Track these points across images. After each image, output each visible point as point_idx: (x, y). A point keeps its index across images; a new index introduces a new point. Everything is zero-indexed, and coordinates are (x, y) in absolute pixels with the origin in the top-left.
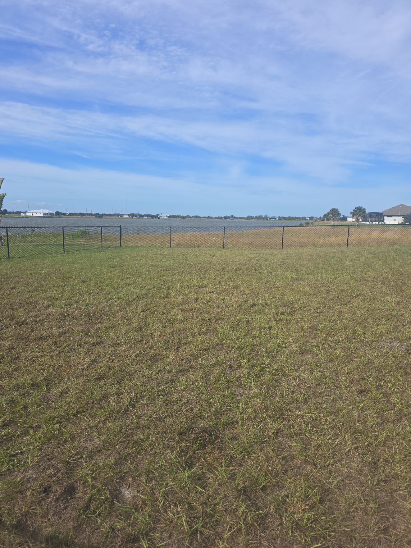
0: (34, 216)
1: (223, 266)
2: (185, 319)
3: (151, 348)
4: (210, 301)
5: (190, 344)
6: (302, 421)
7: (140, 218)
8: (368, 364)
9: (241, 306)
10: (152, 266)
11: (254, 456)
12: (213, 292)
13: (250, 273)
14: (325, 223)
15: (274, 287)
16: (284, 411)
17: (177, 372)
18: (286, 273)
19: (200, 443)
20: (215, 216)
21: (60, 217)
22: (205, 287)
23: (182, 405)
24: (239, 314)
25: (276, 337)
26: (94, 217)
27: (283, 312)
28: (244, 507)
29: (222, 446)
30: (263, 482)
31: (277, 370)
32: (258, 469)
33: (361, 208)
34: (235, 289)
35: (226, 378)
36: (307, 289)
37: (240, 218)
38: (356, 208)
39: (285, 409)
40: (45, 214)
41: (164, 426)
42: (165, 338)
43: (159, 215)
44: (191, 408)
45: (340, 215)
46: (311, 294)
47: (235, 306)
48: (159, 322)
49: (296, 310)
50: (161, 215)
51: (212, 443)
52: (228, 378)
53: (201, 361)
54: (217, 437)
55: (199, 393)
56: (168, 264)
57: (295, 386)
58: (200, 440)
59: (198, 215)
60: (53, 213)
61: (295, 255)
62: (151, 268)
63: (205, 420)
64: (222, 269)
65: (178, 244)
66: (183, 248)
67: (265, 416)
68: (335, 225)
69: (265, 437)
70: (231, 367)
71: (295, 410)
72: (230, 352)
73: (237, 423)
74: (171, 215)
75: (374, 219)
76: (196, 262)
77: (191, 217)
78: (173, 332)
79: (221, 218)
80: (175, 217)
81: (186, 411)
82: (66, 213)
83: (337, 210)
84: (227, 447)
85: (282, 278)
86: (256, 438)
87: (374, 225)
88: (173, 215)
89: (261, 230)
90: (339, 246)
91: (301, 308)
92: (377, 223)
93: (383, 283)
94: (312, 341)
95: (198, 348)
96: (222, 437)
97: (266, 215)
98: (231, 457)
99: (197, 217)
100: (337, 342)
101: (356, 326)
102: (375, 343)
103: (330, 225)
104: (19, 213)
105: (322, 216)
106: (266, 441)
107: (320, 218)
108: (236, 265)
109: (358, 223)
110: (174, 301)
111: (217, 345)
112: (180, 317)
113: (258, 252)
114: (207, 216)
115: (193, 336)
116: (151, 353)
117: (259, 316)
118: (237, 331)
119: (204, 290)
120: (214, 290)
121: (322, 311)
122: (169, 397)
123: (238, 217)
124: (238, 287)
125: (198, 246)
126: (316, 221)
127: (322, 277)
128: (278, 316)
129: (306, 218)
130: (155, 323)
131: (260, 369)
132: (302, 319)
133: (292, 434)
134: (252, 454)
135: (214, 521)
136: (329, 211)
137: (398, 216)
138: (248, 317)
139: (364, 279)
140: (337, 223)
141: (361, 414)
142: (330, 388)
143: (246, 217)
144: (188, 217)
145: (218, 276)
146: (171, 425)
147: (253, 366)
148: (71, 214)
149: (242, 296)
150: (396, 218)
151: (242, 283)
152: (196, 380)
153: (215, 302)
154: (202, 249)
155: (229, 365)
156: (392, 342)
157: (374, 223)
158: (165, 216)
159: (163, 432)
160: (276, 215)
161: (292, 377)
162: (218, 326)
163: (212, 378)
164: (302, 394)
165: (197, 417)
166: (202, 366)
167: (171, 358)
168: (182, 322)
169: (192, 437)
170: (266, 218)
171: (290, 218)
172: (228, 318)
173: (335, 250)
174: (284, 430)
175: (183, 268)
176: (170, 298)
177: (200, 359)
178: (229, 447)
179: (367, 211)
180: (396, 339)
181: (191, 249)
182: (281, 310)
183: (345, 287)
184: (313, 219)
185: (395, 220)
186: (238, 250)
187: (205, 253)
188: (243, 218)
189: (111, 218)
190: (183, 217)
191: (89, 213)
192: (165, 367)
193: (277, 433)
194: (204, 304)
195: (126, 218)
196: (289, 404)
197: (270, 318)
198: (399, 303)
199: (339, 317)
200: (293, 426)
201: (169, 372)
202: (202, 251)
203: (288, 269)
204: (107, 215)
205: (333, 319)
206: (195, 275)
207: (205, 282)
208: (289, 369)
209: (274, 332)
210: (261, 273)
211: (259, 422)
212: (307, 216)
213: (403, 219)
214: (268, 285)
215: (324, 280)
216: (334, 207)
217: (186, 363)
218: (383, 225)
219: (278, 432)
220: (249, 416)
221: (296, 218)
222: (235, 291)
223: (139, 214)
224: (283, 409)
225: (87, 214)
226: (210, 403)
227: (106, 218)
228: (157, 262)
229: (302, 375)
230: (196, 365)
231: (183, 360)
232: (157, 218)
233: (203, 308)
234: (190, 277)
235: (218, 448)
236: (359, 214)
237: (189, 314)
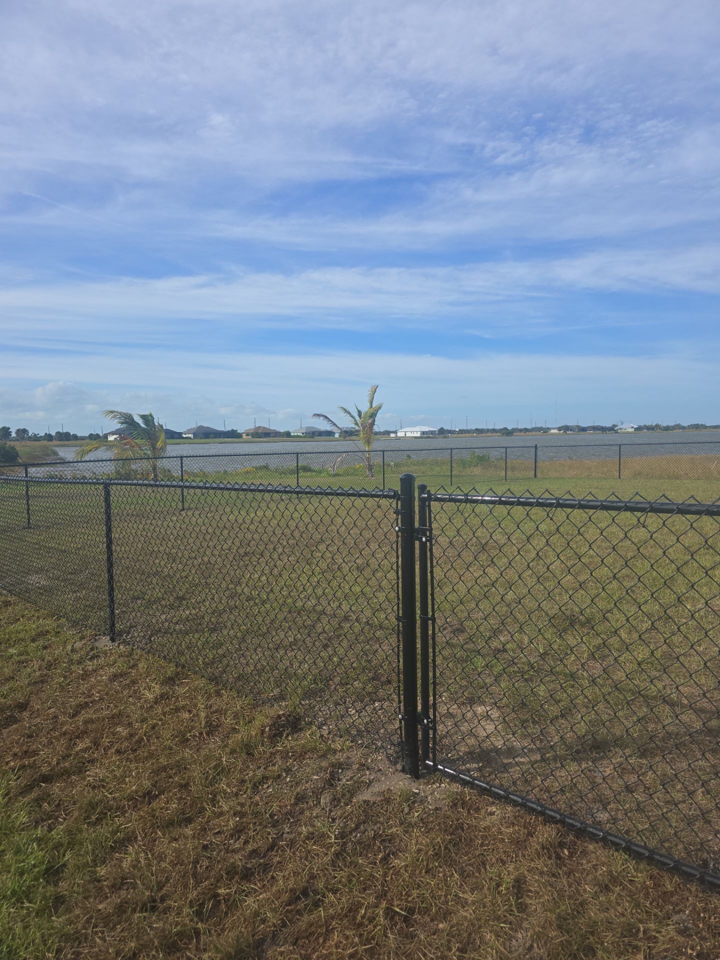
0: (408, 437)
7: (580, 433)
21: (445, 437)
26: (499, 434)
40: (423, 433)
43: (616, 426)
50: (622, 427)
59: (700, 423)
60: (436, 431)
74: (642, 424)
77: (684, 428)
80: (650, 428)
82: (455, 431)
88: (645, 426)
99: (697, 427)
104: (387, 433)
144: (678, 427)
148: (461, 432)
158: (628, 427)
189: (527, 436)
190: (667, 428)
191: (491, 427)
195: (553, 434)
204: (521, 430)
223: (578, 426)
225: (488, 431)
227: (518, 436)
232: (613, 432)
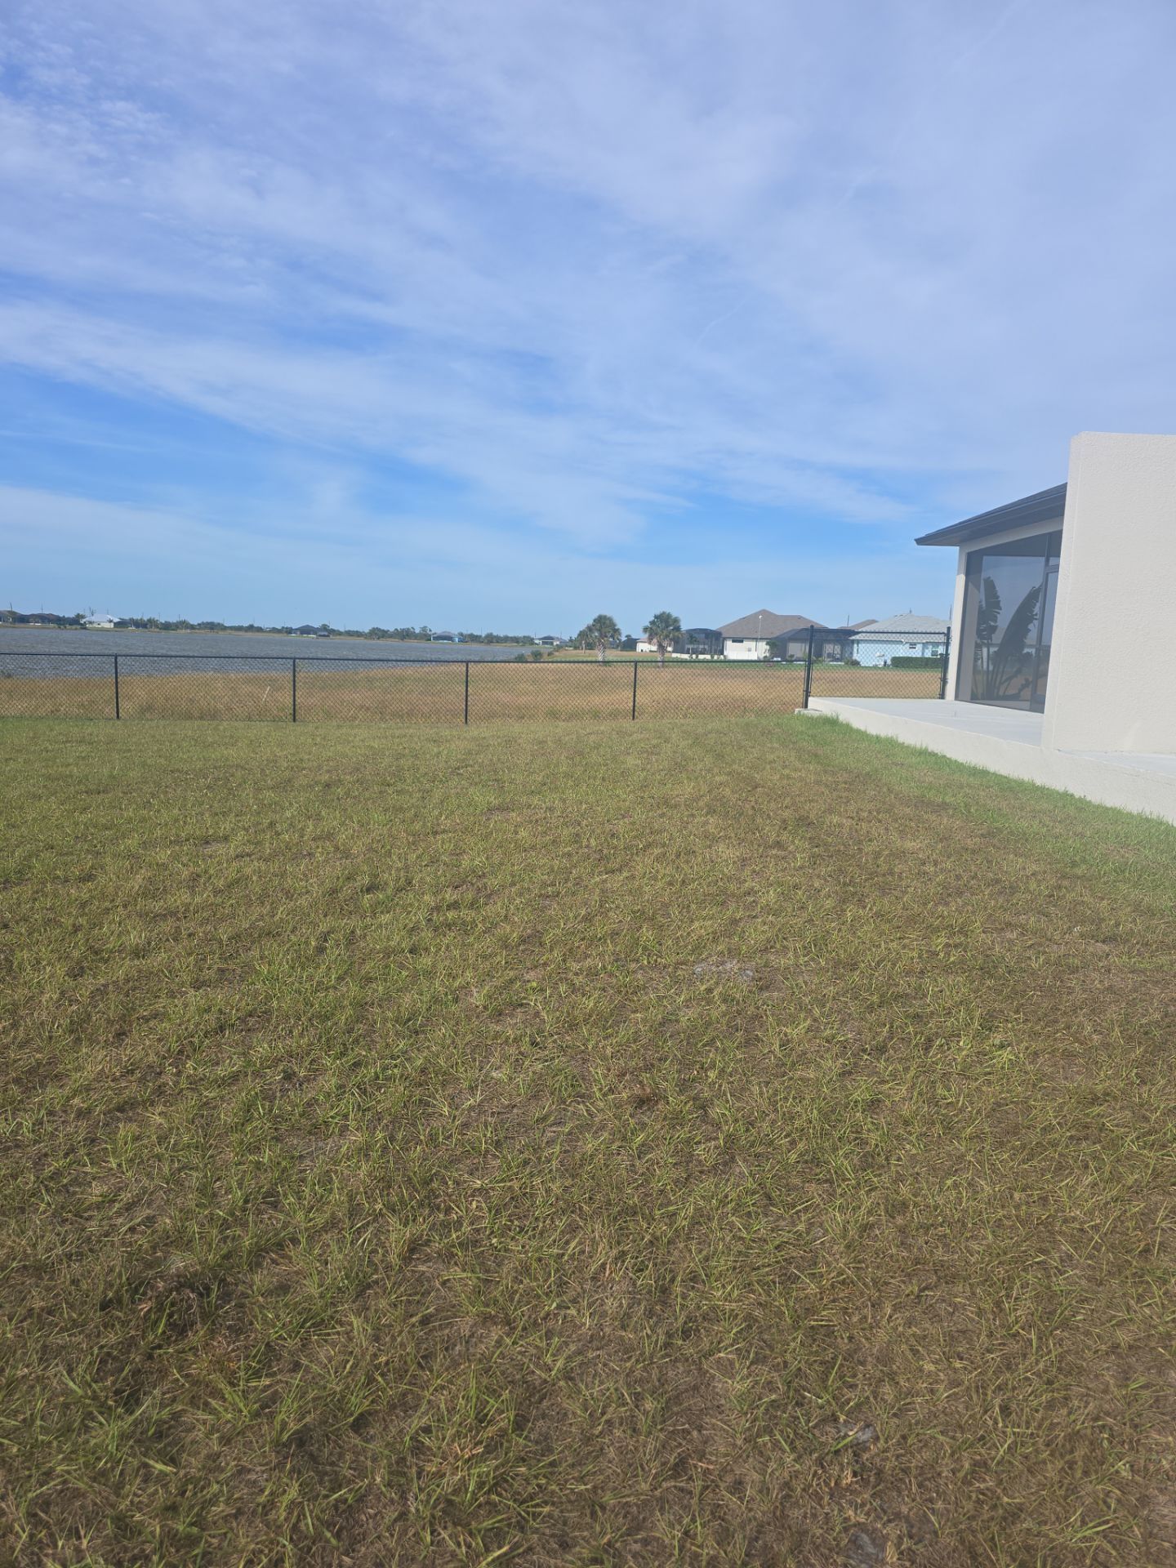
1: (287, 773)
2: (149, 943)
3: (26, 1042)
4: (237, 881)
5: (162, 1021)
6: (484, 1205)
7: (17, 625)
8: (662, 1024)
9: (334, 892)
10: (49, 778)
11: (338, 1333)
12: (248, 855)
13: (367, 795)
14: (583, 654)
15: (436, 833)
16: (435, 1185)
17: (110, 1111)
18: (471, 790)
19: (170, 1324)
20: (271, 626)
22: (226, 838)
23: (119, 1214)
24: (325, 916)
25: (430, 974)
27: (456, 902)
28: (293, 1493)
29: (239, 1319)
30: (358, 1403)
31: (423, 1071)
32: (348, 1366)
33: (669, 616)
34: (320, 843)
35: (271, 1111)
36: (523, 833)
37: (349, 633)
38: (656, 617)
39: (439, 1178)
41: (48, 1289)
42: (75, 1008)
43: (83, 617)
44: (147, 1218)
45: (620, 634)
46: (533, 847)
47: (316, 891)
48: (60, 958)
49: (491, 894)
50: (93, 619)
51: (205, 1316)
52: (276, 1111)
53: (195, 1069)
54: (226, 1297)
55: (180, 1170)
56: (106, 771)
57: (471, 1108)
58: (171, 1316)
59: (216, 620)
61: (499, 740)
62: (45, 786)
63: (192, 1250)
64: (285, 785)
65: (146, 710)
66: (162, 723)
67: (378, 1206)
68: (606, 660)
69: (376, 1271)
70: (289, 1076)
71: (466, 1176)
72: (291, 1032)
73: (295, 1241)
74: (126, 618)
75: (701, 647)
76: (199, 765)
77: (192, 627)
78: (106, 986)
79: (289, 631)
80: (139, 624)
81: (132, 1230)
83: (610, 619)
84: (257, 1320)
85: (459, 806)
86: (347, 1278)
87: (700, 662)
88: (132, 620)
89: (411, 670)
90: (614, 715)
91: (503, 887)
92: (708, 657)
93: (711, 811)
94: (527, 977)
95: (186, 1029)
96: (243, 1294)
97: (424, 629)
98: (268, 1345)
99: (211, 626)
100: (592, 973)
101: (641, 927)
102: (684, 967)
103: (594, 659)
105: (574, 636)
106: (376, 1282)
107: (571, 640)
108: (328, 771)
109: (663, 655)
110: (118, 888)
111: (250, 1016)
112: (134, 938)
113: (397, 732)
114: (246, 624)
115: (172, 995)
116: (20, 1059)
117: (385, 918)
118: (317, 967)
119: (219, 849)
120: (252, 847)
121: (559, 893)
122: (75, 1193)
123: (342, 630)
124: (329, 836)
125: (214, 715)
126: (559, 648)
127: (564, 801)
128: (441, 913)
129: (532, 639)
130: (44, 963)
131: (376, 1073)
132: (506, 917)
133: (454, 1246)
134: (334, 1327)
135: (196, 1556)
136: (591, 622)
137: (756, 639)
138: (354, 922)
139: (666, 803)
140: (613, 654)
141: (637, 1163)
142: (564, 1103)
143: (367, 631)
144: (183, 625)
145: (270, 805)
146: (74, 1282)
147: (357, 1065)
149: (338, 863)
150: (752, 644)
151: (343, 824)
152: (171, 1129)
153: (255, 884)
154: (225, 723)
155: (284, 1071)
156: (723, 963)
157: (701, 657)
158: (104, 620)
159: (42, 1309)
160: (454, 629)
161: (465, 1085)
162: (258, 956)
163: (227, 1114)
164: (490, 1129)
165: (166, 1245)
166: (195, 1083)
167: (90, 1071)
168: (138, 953)
169: (142, 1309)
170: (425, 636)
171: (491, 639)
172: (292, 932)
173: (602, 728)
174: (430, 1241)
175: (154, 782)
176: (102, 879)
177: (189, 1064)
178: (265, 1319)
179: (685, 626)
180: (732, 953)
181: (188, 723)
182: (450, 896)
183: (621, 826)
184: (552, 644)
185: (750, 650)
186: (339, 727)
187: (232, 737)
188: (358, 634)
190: (167, 626)
192: (68, 1099)
193: (412, 1250)
194: (216, 892)
196: (454, 1161)
197: (418, 922)
198: (744, 862)
199: (601, 906)
200: (459, 1222)
201: (81, 1114)
202: (225, 729)
203: (477, 780)
205: (583, 913)
206: (193, 805)
207: (226, 826)
208: (457, 1063)
209: (426, 961)
210: (399, 792)
211: (359, 1228)
212: (538, 634)
213: (768, 647)
214: (417, 826)
215: (570, 809)
216: (604, 613)
217: (142, 1080)
218: (721, 662)
219: (414, 1248)
220: (333, 1213)
221: (506, 639)
222: (318, 847)
223: (12, 613)
224: (432, 1180)
226: (215, 1195)
228: (69, 765)
229: (494, 1074)
230: (176, 1083)
231: (132, 1072)
232: (79, 627)
233: (212, 904)
234: (176, 811)
235: (229, 1328)
236: (665, 632)
237: (167, 926)
